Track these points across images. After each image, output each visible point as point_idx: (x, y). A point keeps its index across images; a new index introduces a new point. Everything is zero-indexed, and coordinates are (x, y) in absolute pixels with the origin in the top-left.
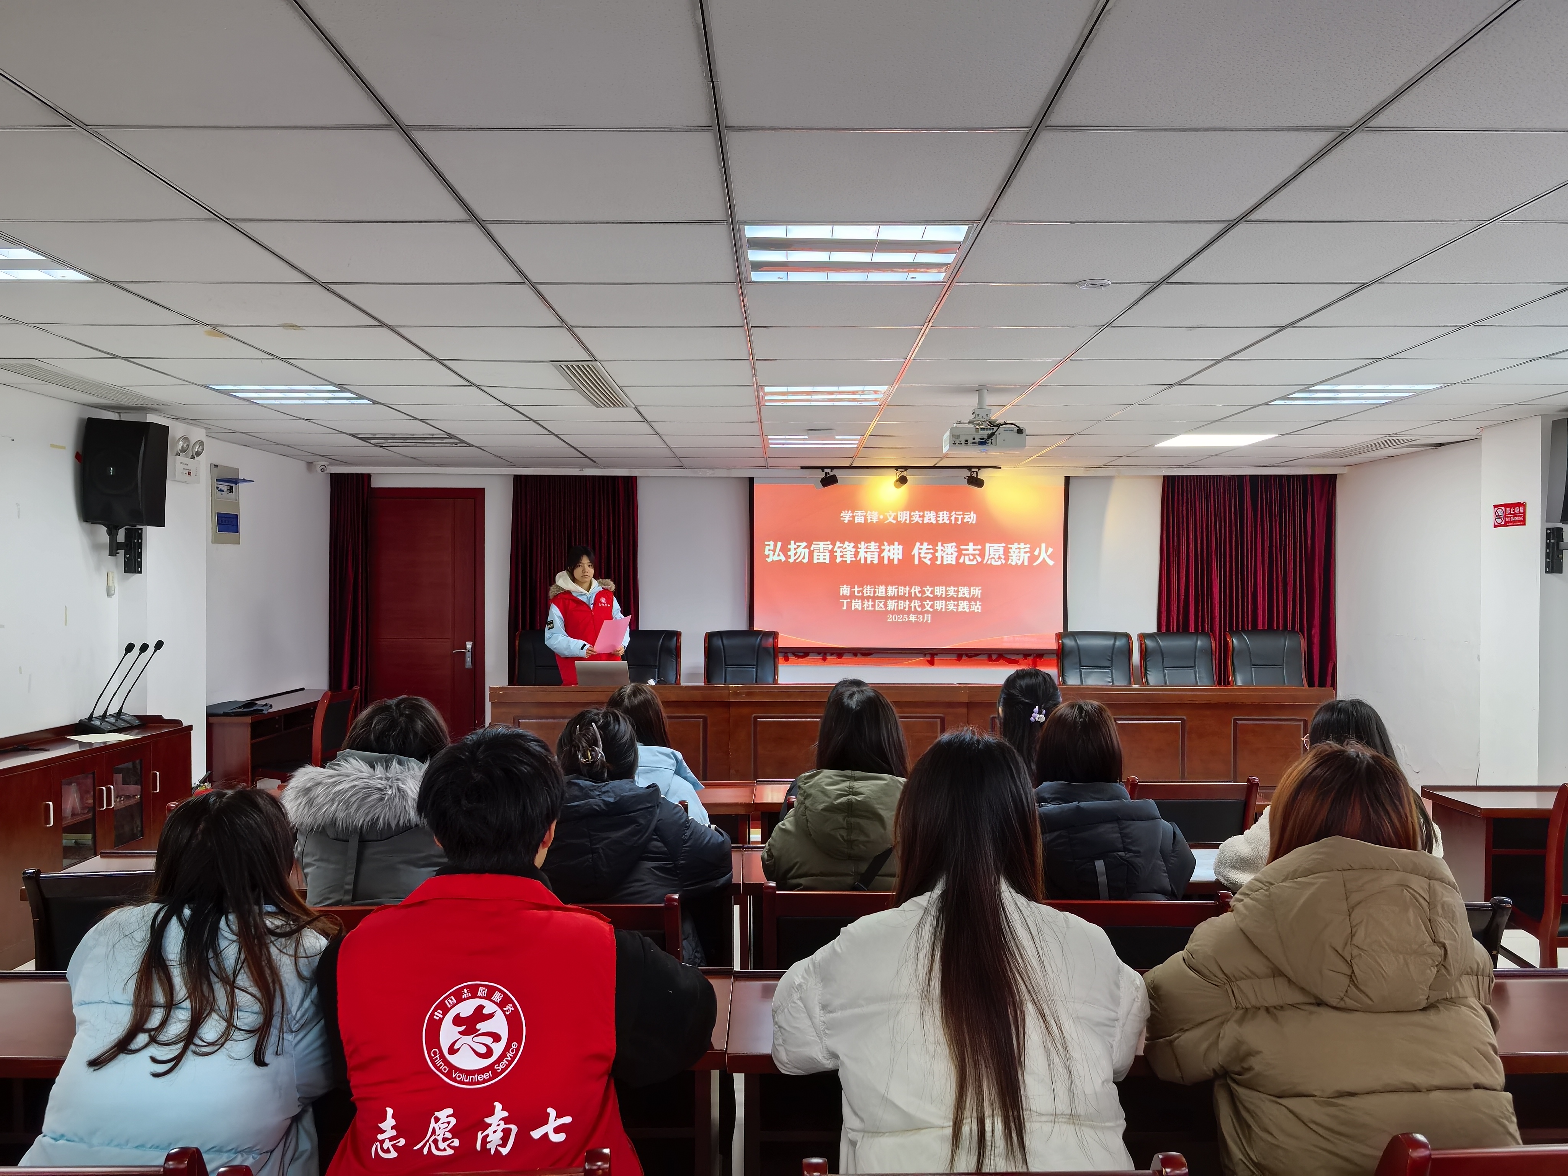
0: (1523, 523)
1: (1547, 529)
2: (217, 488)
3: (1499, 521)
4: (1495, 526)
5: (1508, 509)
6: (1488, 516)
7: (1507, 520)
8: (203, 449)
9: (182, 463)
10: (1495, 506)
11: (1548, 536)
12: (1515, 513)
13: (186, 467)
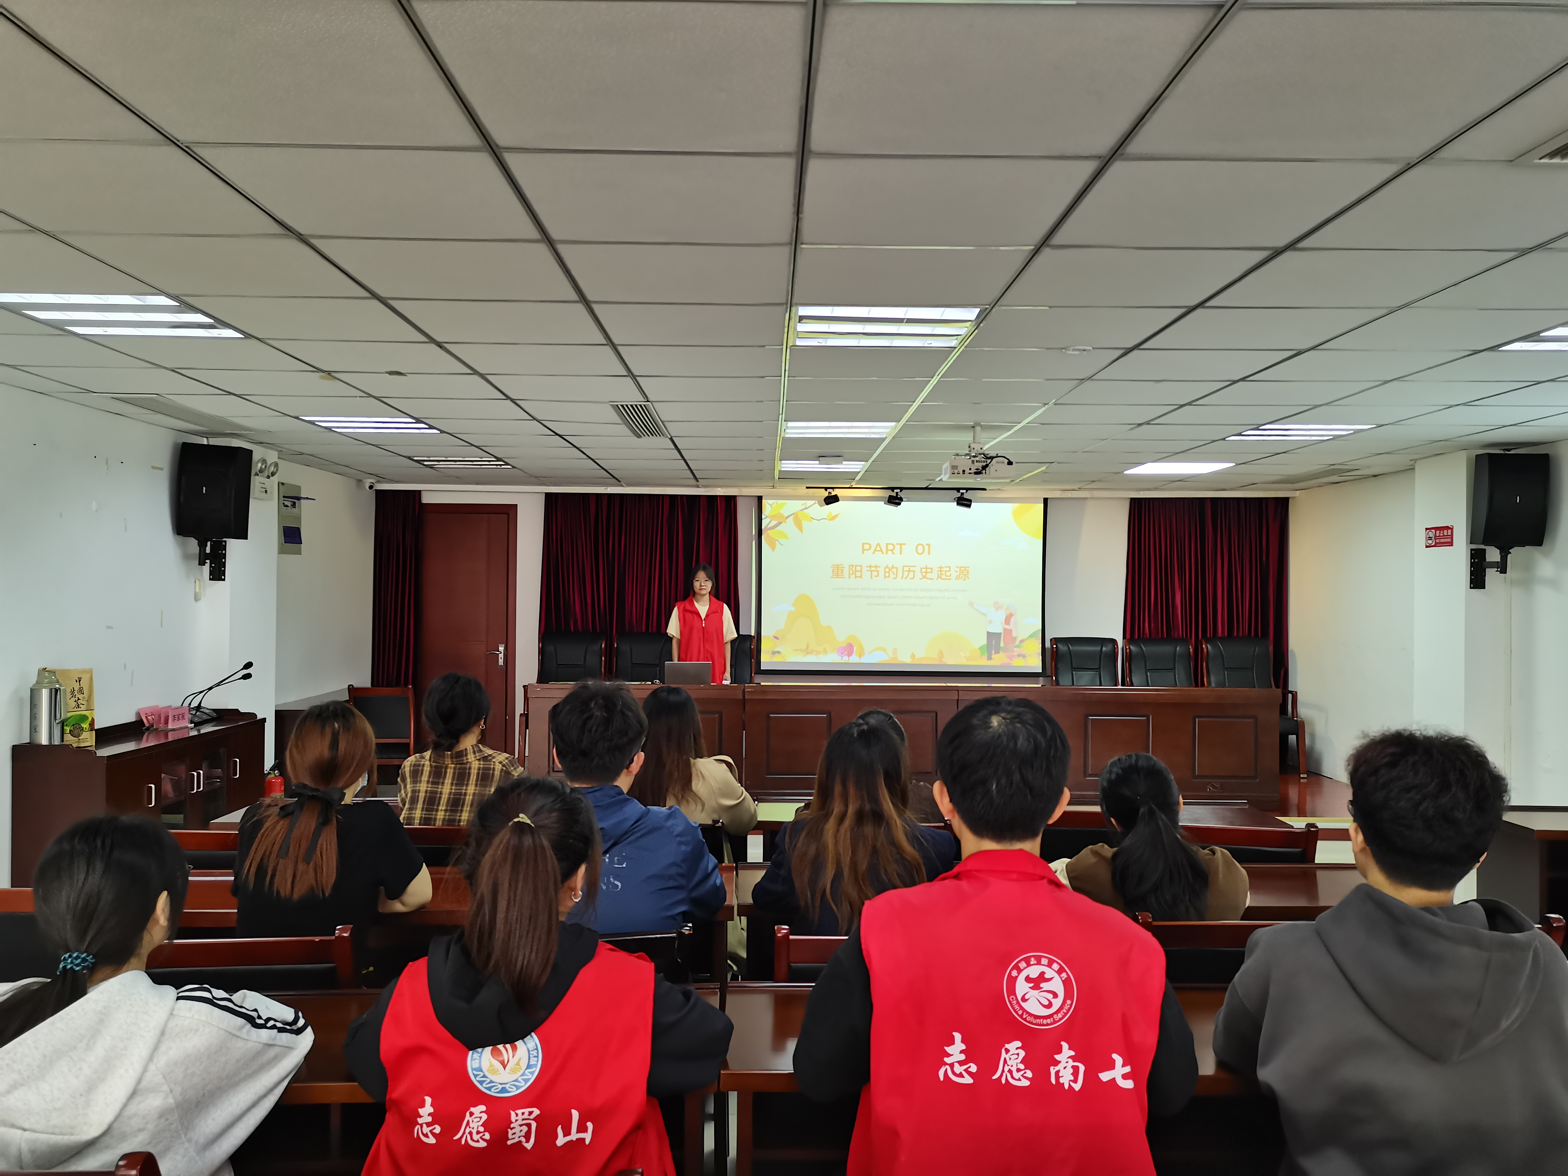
0: (1451, 544)
1: (1472, 550)
2: (284, 503)
3: (1430, 542)
4: (1427, 547)
5: (1438, 532)
6: (1421, 538)
7: (1437, 541)
8: (277, 470)
9: (260, 483)
10: (1427, 529)
11: (1472, 555)
12: (1444, 536)
13: (263, 486)
